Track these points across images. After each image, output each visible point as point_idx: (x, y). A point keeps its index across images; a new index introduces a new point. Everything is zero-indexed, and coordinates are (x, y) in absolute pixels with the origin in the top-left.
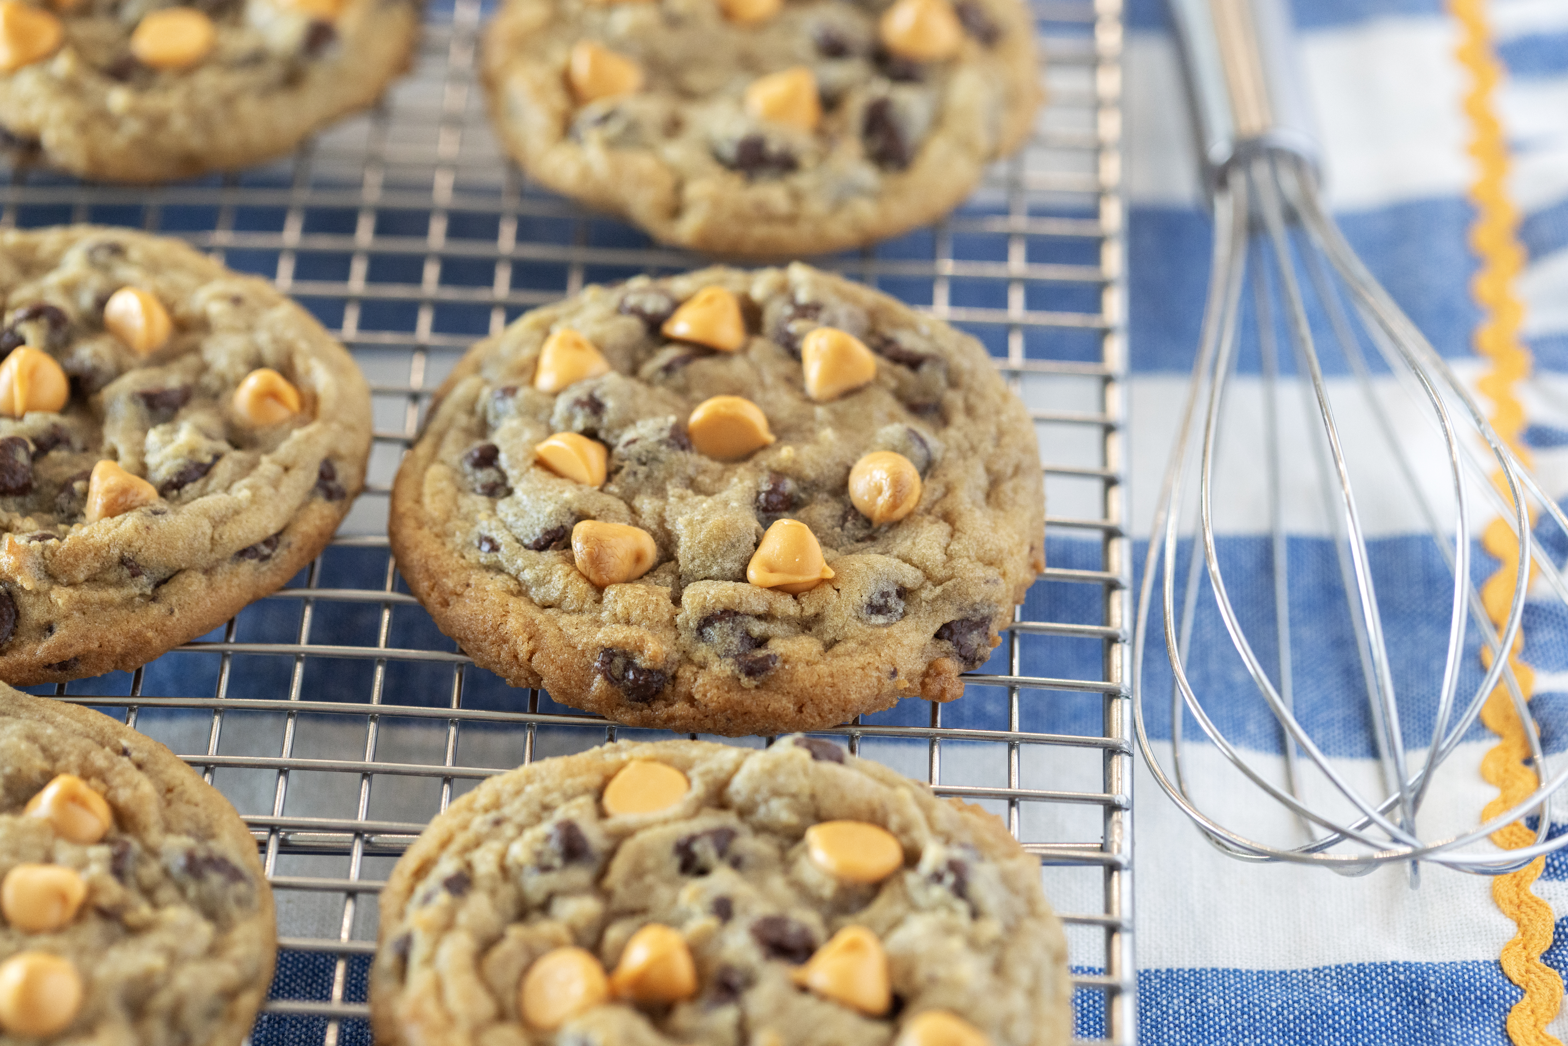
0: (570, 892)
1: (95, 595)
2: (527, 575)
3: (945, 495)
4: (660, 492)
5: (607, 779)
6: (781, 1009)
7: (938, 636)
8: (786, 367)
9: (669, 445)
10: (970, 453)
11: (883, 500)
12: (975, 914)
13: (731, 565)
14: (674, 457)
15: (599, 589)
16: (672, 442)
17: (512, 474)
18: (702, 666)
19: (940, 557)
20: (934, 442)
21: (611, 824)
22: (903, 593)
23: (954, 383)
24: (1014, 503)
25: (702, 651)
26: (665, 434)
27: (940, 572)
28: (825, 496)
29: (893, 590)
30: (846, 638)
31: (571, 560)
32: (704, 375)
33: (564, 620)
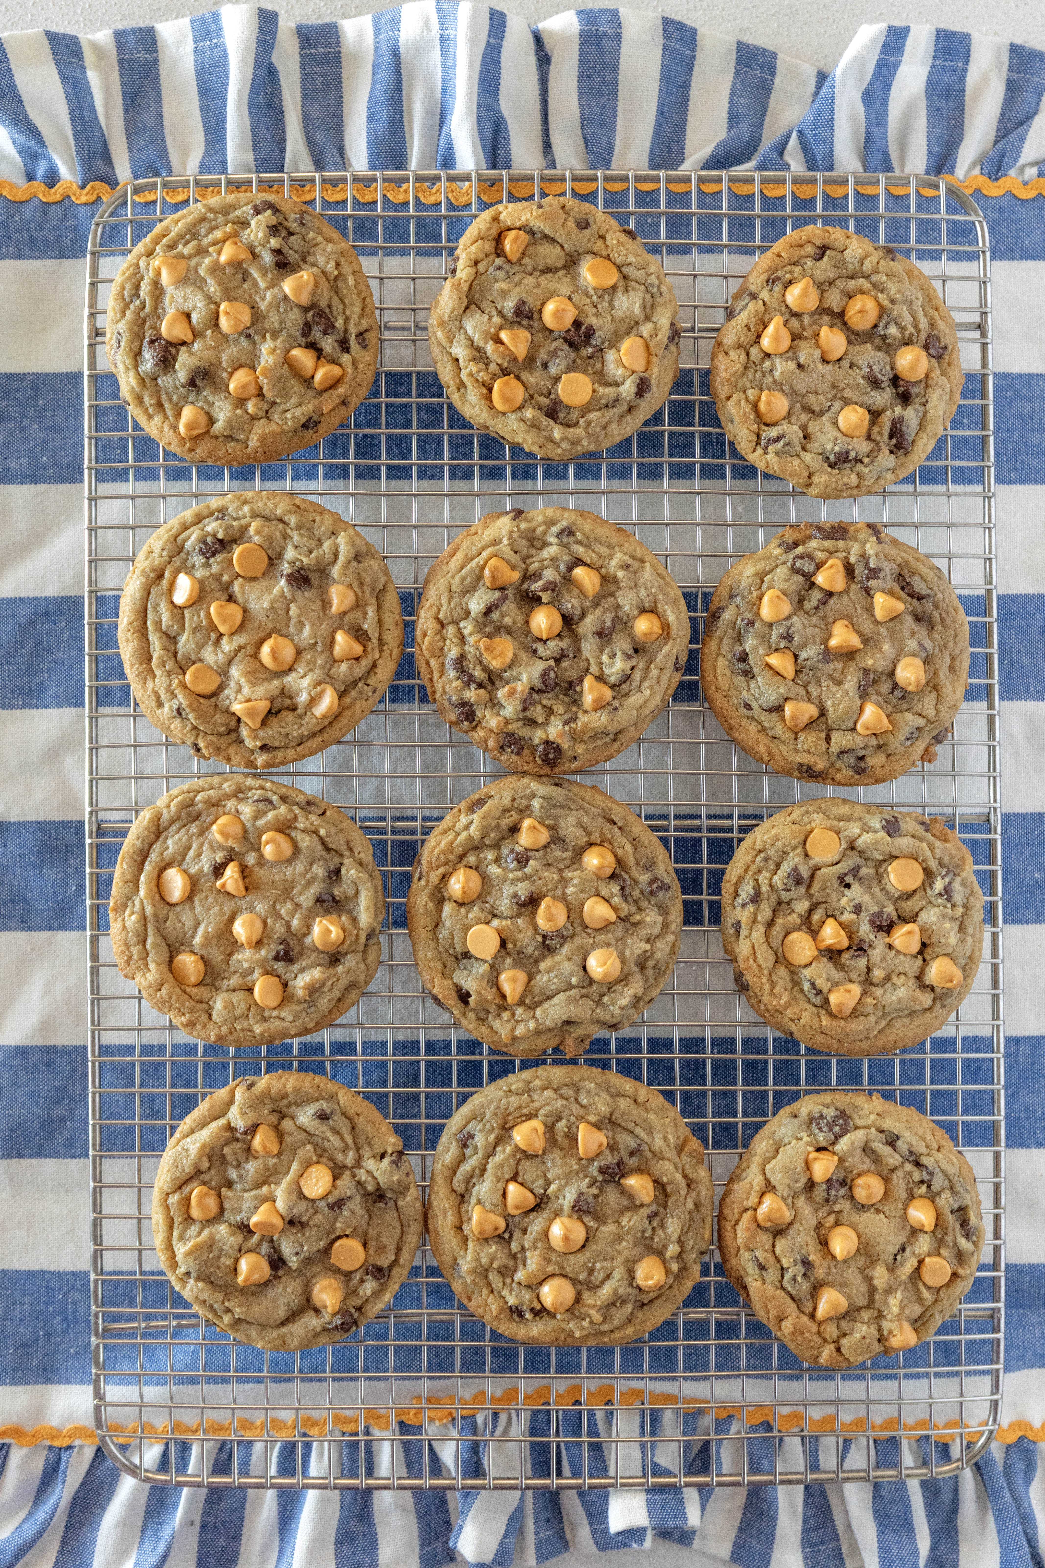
0: (798, 899)
1: (592, 746)
2: (766, 724)
3: (935, 675)
4: (818, 684)
5: (807, 836)
6: (884, 959)
8: (867, 603)
9: (822, 661)
10: (943, 648)
11: (911, 682)
12: (954, 906)
13: (850, 725)
14: (824, 667)
15: (796, 733)
16: (823, 659)
17: (756, 671)
18: (839, 770)
19: (934, 713)
20: (929, 643)
21: (811, 863)
22: (918, 729)
23: (936, 607)
25: (839, 764)
26: (821, 655)
27: (933, 719)
28: (887, 680)
29: (915, 730)
30: (896, 753)
31: (783, 719)
32: (832, 609)
33: (782, 747)
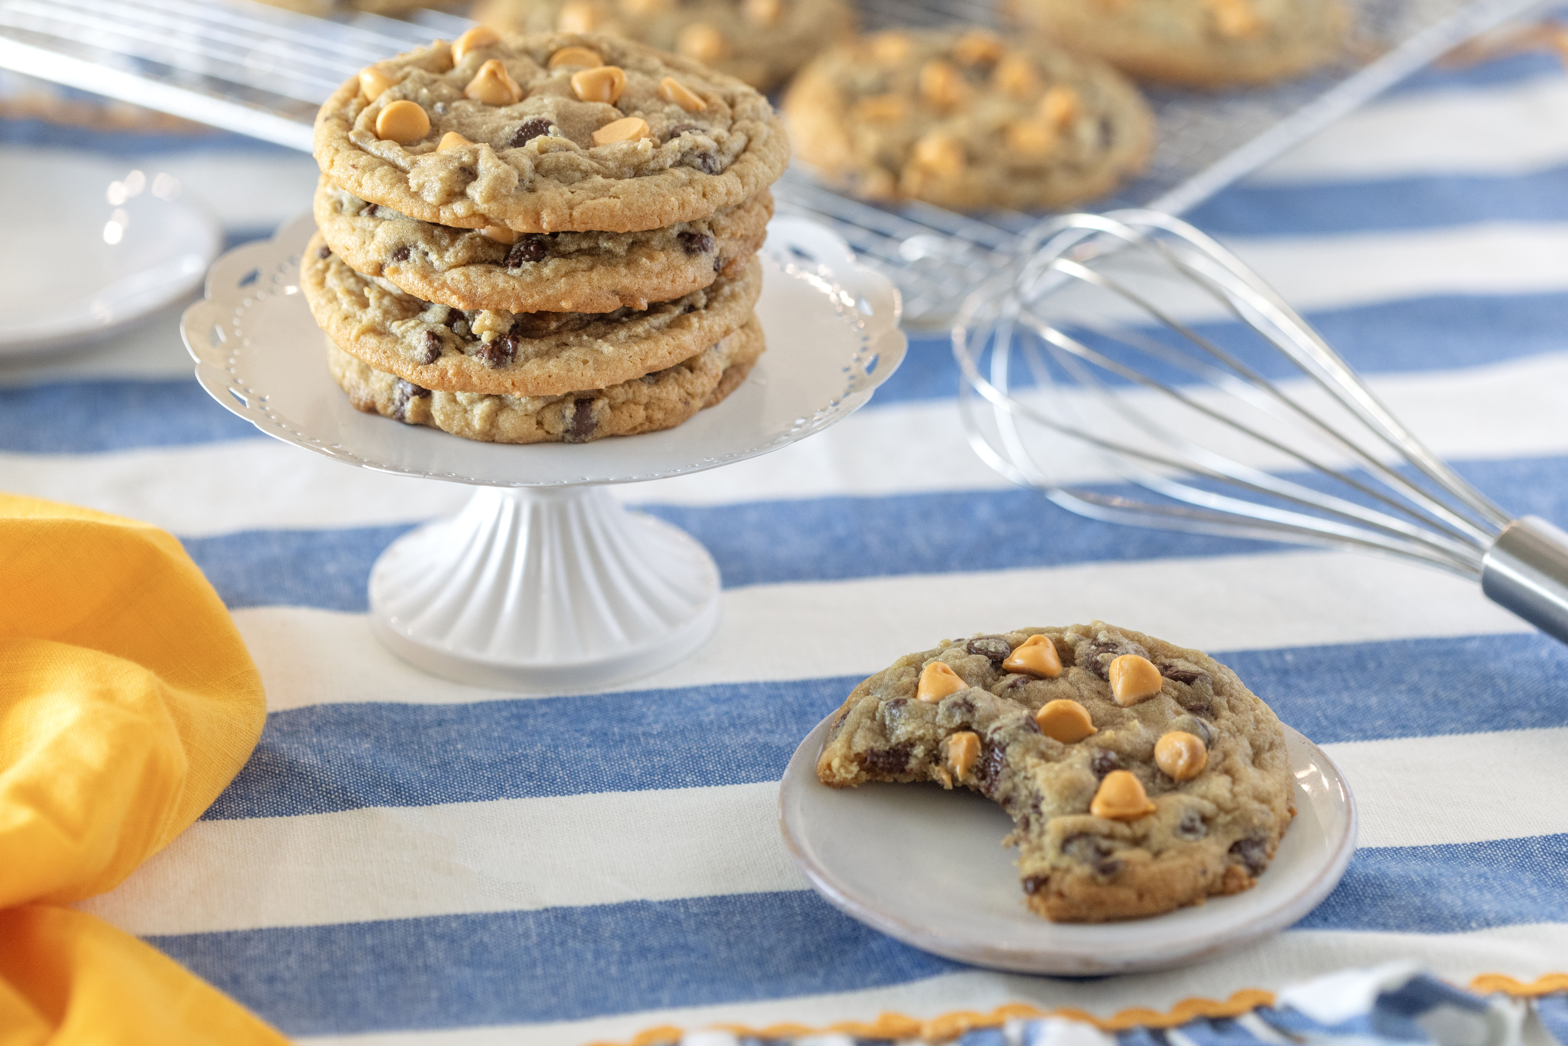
3: (1224, 759)
7: (1231, 850)
8: (1096, 685)
9: (1025, 730)
10: (1238, 734)
11: (1182, 763)
13: (1079, 804)
14: (1029, 737)
16: (1027, 727)
19: (1228, 795)
20: (1212, 728)
22: (1205, 820)
23: (1219, 692)
24: (1273, 766)
26: (1022, 722)
27: (1229, 805)
28: (1139, 763)
29: (1197, 817)
30: (1168, 849)
32: (1039, 691)
